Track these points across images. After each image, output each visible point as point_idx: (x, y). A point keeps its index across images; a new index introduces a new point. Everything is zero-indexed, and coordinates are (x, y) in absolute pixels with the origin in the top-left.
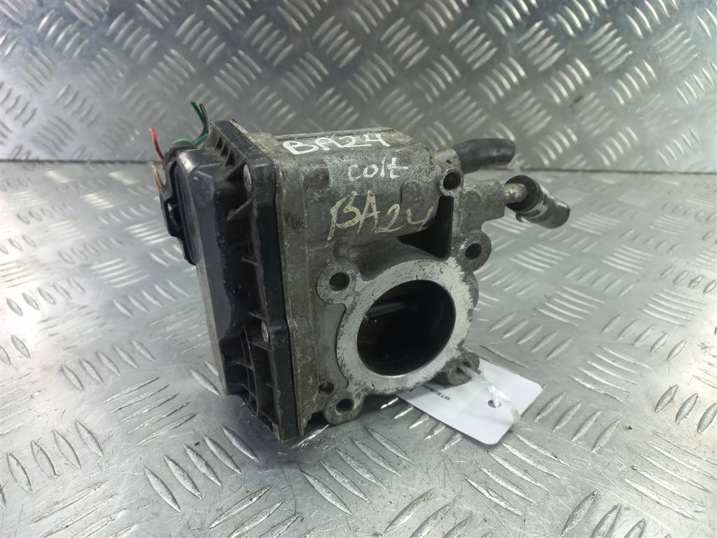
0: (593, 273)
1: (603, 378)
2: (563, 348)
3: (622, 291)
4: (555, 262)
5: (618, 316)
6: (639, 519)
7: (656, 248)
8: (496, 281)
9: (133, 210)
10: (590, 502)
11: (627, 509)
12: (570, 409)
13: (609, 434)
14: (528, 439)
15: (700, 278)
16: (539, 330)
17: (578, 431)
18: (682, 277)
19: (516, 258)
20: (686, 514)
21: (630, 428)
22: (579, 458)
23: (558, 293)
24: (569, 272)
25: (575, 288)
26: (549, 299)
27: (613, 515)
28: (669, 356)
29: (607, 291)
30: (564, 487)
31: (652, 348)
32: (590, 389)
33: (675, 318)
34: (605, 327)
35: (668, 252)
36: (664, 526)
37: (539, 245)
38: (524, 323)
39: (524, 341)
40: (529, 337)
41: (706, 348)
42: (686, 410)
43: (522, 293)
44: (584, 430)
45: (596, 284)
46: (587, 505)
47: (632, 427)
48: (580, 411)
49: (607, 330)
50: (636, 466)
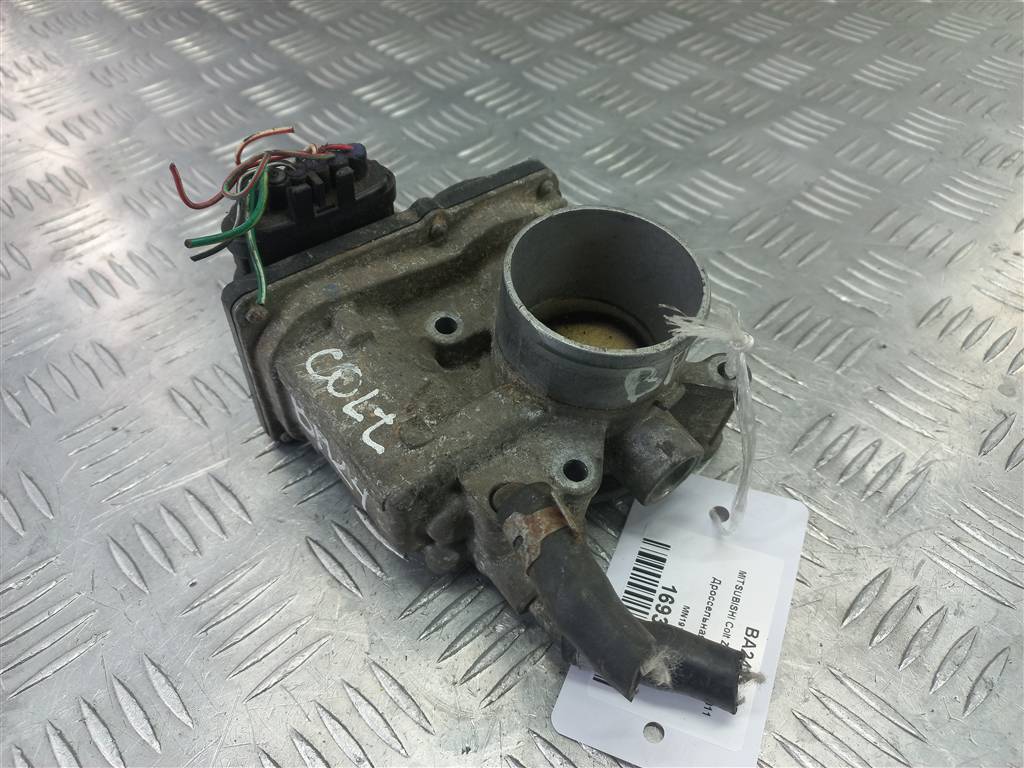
0: (873, 149)
1: (863, 290)
2: (819, 252)
3: (905, 176)
4: (823, 134)
5: (895, 210)
6: (876, 439)
7: (967, 110)
8: (744, 162)
9: (244, 63)
10: (826, 423)
11: (864, 430)
12: (817, 325)
13: (859, 353)
14: (764, 359)
15: (1017, 155)
16: (791, 229)
17: (823, 349)
18: (992, 154)
19: (772, 128)
20: (926, 434)
21: (884, 347)
22: (821, 379)
23: (823, 178)
24: (841, 149)
25: (846, 171)
26: (810, 188)
27: (847, 436)
28: (950, 261)
29: (887, 176)
30: (799, 409)
31: (931, 251)
32: (845, 302)
33: (969, 212)
34: (875, 226)
35: (983, 116)
36: (900, 444)
37: (806, 109)
38: (774, 221)
39: (772, 243)
40: (779, 239)
41: (999, 250)
42: (954, 326)
43: (776, 179)
44: (830, 350)
45: (873, 167)
46: (821, 427)
47: (887, 345)
48: (828, 328)
49: (878, 229)
50: (884, 388)
